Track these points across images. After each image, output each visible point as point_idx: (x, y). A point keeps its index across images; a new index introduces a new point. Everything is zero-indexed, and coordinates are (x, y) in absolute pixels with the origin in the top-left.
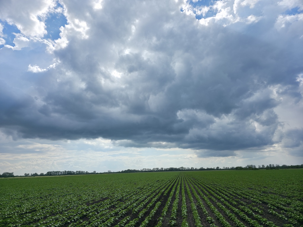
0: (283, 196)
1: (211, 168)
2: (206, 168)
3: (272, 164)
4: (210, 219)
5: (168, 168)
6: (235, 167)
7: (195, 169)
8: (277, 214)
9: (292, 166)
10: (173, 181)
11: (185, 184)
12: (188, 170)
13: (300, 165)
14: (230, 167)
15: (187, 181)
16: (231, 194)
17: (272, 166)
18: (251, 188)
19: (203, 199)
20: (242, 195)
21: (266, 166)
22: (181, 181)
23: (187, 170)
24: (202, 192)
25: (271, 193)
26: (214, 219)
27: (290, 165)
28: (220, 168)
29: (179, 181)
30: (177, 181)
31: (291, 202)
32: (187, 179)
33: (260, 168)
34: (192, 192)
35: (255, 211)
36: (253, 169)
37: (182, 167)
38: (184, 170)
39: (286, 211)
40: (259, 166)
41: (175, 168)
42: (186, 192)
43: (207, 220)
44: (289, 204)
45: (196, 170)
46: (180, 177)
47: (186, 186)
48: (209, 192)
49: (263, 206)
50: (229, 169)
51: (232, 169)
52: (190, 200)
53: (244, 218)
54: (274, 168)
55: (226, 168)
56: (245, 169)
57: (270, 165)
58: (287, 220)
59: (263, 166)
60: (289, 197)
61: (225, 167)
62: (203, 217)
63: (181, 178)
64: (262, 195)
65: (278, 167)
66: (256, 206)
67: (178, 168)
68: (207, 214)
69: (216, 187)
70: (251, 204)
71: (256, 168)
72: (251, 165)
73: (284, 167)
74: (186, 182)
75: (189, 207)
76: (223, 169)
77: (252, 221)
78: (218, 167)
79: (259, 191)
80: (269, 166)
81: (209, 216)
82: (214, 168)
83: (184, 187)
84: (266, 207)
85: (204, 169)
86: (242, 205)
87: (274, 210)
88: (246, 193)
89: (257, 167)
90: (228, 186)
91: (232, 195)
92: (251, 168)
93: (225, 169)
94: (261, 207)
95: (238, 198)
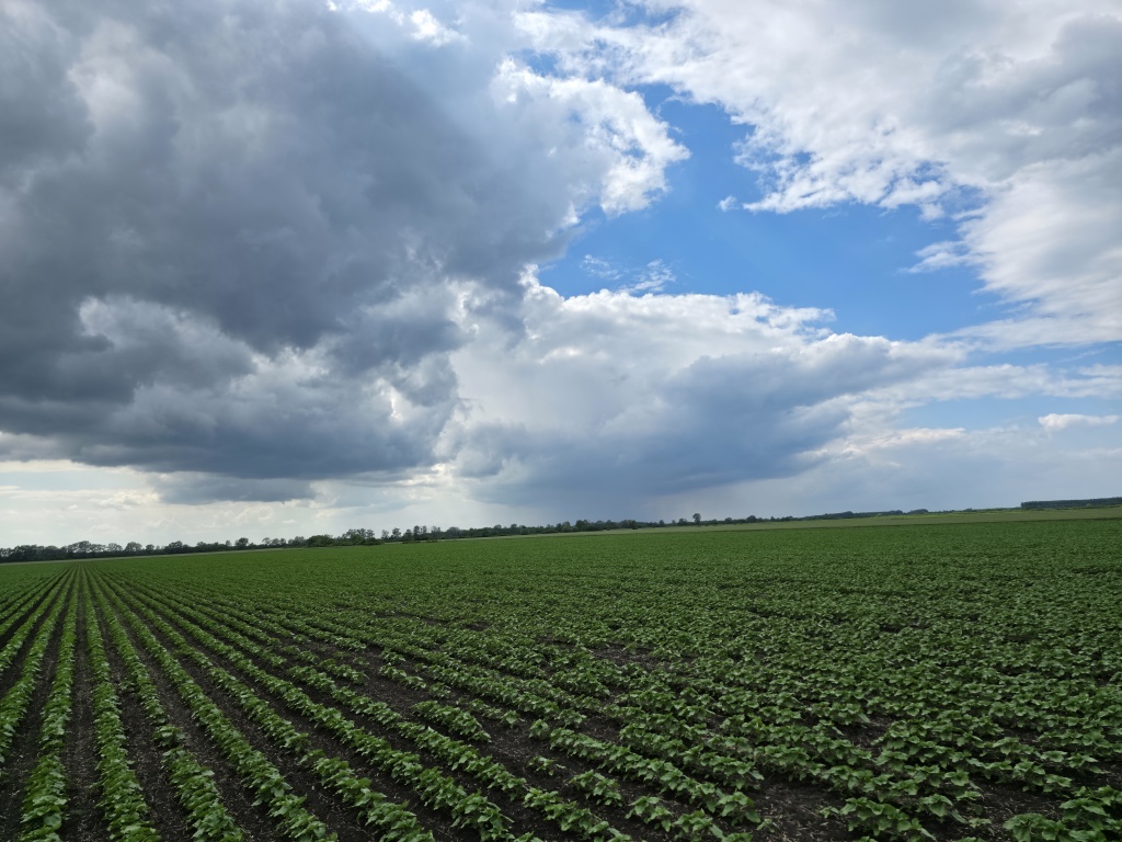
0: (431, 619)
1: (216, 544)
2: (193, 544)
3: (421, 525)
4: (169, 734)
5: (10, 550)
6: (307, 537)
7: (144, 547)
8: (403, 677)
9: (471, 529)
10: (22, 605)
11: (82, 612)
12: (115, 553)
13: (492, 527)
14: (289, 537)
15: (94, 597)
16: (271, 633)
17: (420, 531)
18: (343, 606)
19: (156, 663)
20: (312, 630)
21: (403, 532)
22: (67, 600)
23: (106, 554)
24: (157, 635)
25: (401, 614)
26: (186, 730)
27: (468, 529)
28: (250, 542)
29: (54, 601)
30: (48, 600)
31: (447, 636)
32: (98, 591)
33: (386, 540)
34: (111, 641)
35: (342, 677)
36: (363, 543)
37: (83, 544)
38: (93, 555)
39: (429, 663)
40: (385, 532)
41: (46, 545)
42: (81, 644)
43: (155, 741)
44: (442, 641)
45: (149, 551)
46: (62, 586)
47: (84, 621)
48: (188, 634)
49: (369, 659)
50: (284, 545)
51: (297, 543)
52: (92, 673)
53: (301, 705)
54: (426, 539)
55: (275, 541)
56: (341, 542)
57: (417, 528)
58: (426, 690)
59: (396, 531)
60: (445, 622)
61: (272, 538)
62: (139, 732)
63: (67, 586)
64: (373, 625)
65: (437, 535)
66: (347, 660)
67: (59, 546)
68: (159, 716)
69: (221, 611)
70: (331, 656)
71: (374, 539)
72: (360, 528)
73: (454, 534)
74: (89, 604)
75: (84, 702)
76: (261, 547)
77: (324, 711)
78: (243, 541)
79: (368, 611)
80: (412, 531)
81: (165, 724)
82: (228, 542)
83: (77, 622)
84: (378, 659)
85: (186, 547)
86: (302, 662)
87: (397, 664)
88: (325, 624)
89: (378, 536)
90: (265, 606)
91: (277, 635)
92: (358, 540)
93: (271, 546)
94: (361, 663)
95: (295, 643)
